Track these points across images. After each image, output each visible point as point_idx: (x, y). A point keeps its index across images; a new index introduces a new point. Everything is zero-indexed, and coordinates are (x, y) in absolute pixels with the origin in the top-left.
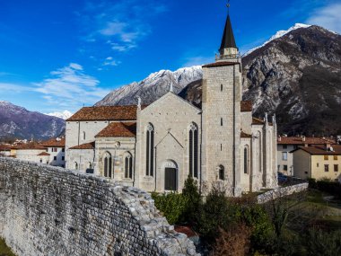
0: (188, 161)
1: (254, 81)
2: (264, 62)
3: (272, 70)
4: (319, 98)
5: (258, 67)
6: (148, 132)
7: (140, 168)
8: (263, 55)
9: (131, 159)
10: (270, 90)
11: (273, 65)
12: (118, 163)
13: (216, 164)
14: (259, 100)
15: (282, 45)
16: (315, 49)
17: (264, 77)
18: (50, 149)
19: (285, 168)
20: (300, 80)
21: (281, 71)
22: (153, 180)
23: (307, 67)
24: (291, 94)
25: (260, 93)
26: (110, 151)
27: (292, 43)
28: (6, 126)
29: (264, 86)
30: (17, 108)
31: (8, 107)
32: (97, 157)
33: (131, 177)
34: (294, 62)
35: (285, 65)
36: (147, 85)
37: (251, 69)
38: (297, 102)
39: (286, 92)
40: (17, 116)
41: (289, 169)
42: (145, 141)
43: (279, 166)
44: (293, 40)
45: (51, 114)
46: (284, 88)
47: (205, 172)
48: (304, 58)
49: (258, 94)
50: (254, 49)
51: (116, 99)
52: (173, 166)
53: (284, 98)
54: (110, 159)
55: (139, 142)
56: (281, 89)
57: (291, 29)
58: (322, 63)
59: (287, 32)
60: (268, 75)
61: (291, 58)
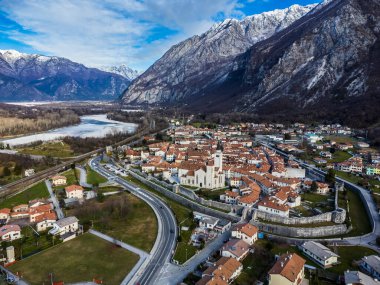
1: (320, 48)
2: (334, 25)
3: (341, 36)
5: (327, 31)
10: (334, 60)
11: (344, 29)
14: (321, 72)
17: (332, 44)
20: (372, 48)
21: (351, 36)
24: (356, 65)
25: (324, 63)
28: (68, 85)
29: (330, 55)
30: (76, 65)
34: (370, 24)
36: (210, 40)
37: (319, 33)
38: (359, 75)
39: (350, 63)
40: (77, 73)
46: (351, 59)
49: (321, 64)
51: (176, 56)
53: (348, 70)
56: (347, 59)
60: (335, 42)
61: (369, 18)
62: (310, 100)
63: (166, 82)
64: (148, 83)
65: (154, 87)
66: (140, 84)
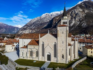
0: (53, 53)
1: (72, 16)
2: (75, 11)
3: (77, 13)
4: (90, 21)
5: (73, 13)
6: (42, 44)
7: (40, 54)
8: (75, 9)
9: (38, 51)
10: (76, 19)
11: (78, 12)
12: (34, 53)
13: (61, 54)
14: (74, 22)
15: (80, 6)
16: (89, 7)
17: (75, 15)
18: (15, 43)
19: (80, 48)
20: (85, 16)
21: (80, 13)
22: (44, 58)
23: (87, 12)
24: (83, 20)
25: (74, 20)
26: (32, 49)
27: (83, 5)
28: (2, 30)
29: (75, 18)
30: (5, 24)
31: (2, 24)
32: (28, 51)
33: (38, 56)
34: (84, 11)
35: (81, 12)
36: (42, 18)
37: (71, 13)
38: (84, 22)
39: (81, 20)
40: (5, 27)
41: (81, 49)
42: (42, 47)
43: (79, 48)
44: (83, 4)
45: (15, 26)
46: (81, 19)
47: (58, 56)
48: (86, 10)
49: (73, 20)
50: (72, 7)
51: (33, 22)
52: (49, 54)
53: (80, 21)
54: (32, 51)
55: (40, 47)
56: (80, 19)
57: (83, 1)
58: (91, 11)
59: (82, 2)
60: (76, 15)
61: (83, 10)
62: (72, 29)
63: (30, 28)
64: (25, 28)
65: (27, 29)
66: (23, 29)
